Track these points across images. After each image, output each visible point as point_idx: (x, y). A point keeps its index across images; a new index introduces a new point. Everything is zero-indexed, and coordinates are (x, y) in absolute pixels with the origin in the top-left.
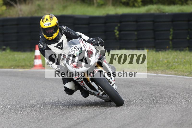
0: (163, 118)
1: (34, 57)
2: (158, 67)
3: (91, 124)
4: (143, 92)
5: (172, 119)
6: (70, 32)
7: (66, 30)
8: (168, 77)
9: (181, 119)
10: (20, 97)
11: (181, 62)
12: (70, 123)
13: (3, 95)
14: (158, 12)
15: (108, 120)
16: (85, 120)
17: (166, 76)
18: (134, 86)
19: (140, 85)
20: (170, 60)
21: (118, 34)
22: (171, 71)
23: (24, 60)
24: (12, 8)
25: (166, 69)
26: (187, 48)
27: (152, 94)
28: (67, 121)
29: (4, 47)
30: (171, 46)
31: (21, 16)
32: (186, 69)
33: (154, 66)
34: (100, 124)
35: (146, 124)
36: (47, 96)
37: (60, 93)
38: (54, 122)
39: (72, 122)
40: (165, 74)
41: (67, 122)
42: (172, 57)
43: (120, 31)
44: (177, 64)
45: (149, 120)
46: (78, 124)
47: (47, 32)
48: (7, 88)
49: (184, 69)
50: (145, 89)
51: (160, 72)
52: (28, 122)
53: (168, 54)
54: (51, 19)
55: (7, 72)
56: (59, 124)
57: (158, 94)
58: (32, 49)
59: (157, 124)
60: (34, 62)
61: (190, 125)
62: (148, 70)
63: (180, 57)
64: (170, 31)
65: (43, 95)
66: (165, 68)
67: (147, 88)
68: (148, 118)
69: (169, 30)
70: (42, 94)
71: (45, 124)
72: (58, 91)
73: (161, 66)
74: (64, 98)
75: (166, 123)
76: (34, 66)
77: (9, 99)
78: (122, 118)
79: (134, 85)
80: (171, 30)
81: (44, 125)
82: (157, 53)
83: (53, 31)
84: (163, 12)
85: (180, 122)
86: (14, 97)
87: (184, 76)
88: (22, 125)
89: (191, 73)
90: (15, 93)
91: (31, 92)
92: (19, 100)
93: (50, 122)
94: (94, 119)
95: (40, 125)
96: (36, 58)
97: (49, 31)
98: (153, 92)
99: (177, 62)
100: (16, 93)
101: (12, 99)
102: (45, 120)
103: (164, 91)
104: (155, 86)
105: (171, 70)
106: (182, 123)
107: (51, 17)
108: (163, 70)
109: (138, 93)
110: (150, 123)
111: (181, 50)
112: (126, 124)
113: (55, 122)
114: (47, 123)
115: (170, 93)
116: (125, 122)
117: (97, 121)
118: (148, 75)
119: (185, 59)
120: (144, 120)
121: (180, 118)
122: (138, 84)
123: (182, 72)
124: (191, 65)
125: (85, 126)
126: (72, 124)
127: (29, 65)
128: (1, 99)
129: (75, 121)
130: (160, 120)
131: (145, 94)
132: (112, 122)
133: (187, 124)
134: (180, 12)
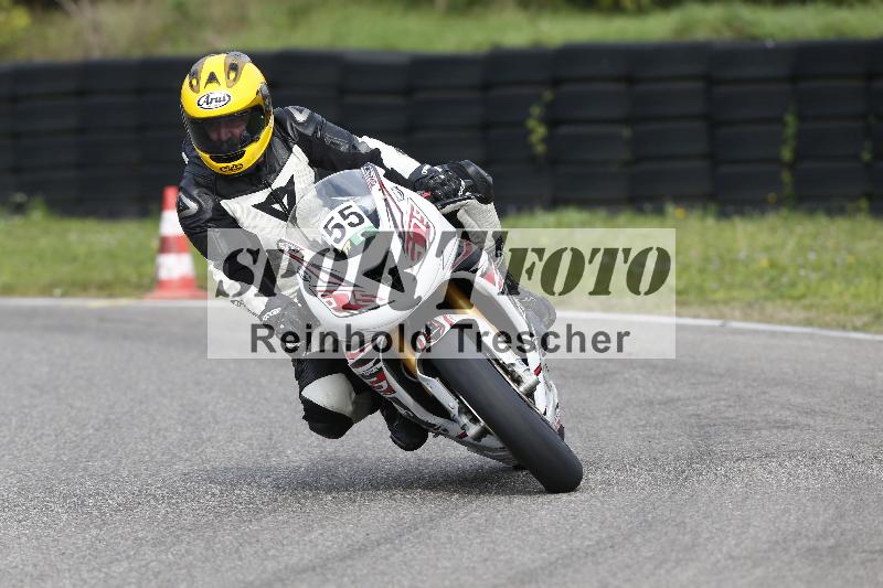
0: (749, 525)
1: (155, 244)
2: (730, 287)
3: (420, 553)
4: (659, 404)
5: (791, 529)
6: (328, 139)
7: (307, 127)
8: (773, 334)
9: (832, 529)
10: (93, 427)
11: (834, 265)
12: (324, 549)
13: (14, 420)
14: (727, 35)
15: (497, 530)
16: (393, 531)
17: (764, 332)
18: (617, 376)
19: (644, 372)
20: (783, 257)
21: (545, 140)
22: (790, 310)
23: (111, 255)
24: (57, 17)
25: (766, 298)
26: (864, 204)
27: (698, 415)
28: (306, 538)
29: (19, 197)
30: (788, 190)
31: (97, 55)
32: (856, 296)
33: (711, 284)
34: (462, 550)
35: (672, 550)
36: (217, 423)
37: (277, 407)
38: (250, 544)
39: (330, 543)
40: (760, 321)
41: (311, 541)
42: (791, 244)
43: (552, 122)
44: (814, 276)
45: (684, 534)
46: (360, 549)
47: (214, 136)
48: (35, 386)
49: (847, 298)
50: (669, 392)
51: (737, 313)
52: (129, 542)
53: (773, 230)
54: (232, 75)
55: (32, 314)
56: (271, 553)
57: (727, 415)
58: (149, 208)
59: (725, 550)
60: (157, 268)
61: (876, 555)
62: (680, 304)
63: (830, 243)
64: (785, 125)
65: (200, 419)
66: (763, 292)
67: (680, 384)
68: (683, 522)
69: (779, 120)
70: (193, 413)
71: (207, 549)
72: (266, 399)
73: (744, 285)
74: (297, 434)
75: (765, 547)
76: (156, 284)
77: (43, 434)
78: (561, 521)
79: (616, 373)
80: (790, 119)
81: (201, 553)
82: (725, 225)
83: (240, 131)
84: (754, 38)
85: (831, 542)
86: (67, 429)
87: (849, 330)
88: (103, 554)
89: (878, 317)
90: (69, 409)
91: (141, 403)
92: (86, 441)
93: (231, 543)
94: (431, 528)
95: (183, 556)
96: (165, 246)
97: (226, 133)
98: (706, 406)
99: (817, 268)
100: (71, 407)
101: (56, 436)
102: (209, 533)
103: (754, 400)
104: (712, 375)
105: (789, 303)
106: (838, 545)
107: (234, 68)
108: (750, 305)
109: (637, 409)
110: (693, 546)
111: (832, 212)
112: (578, 549)
113: (254, 540)
114: (219, 545)
115: (783, 407)
116: (576, 542)
117: (449, 538)
118: (680, 328)
119: (850, 251)
120: (666, 533)
121: (831, 525)
122: (634, 368)
123: (838, 312)
124: (878, 278)
125: (392, 559)
126: (329, 552)
127: (134, 278)
128: (4, 437)
129: (347, 536)
130: (738, 531)
131: (667, 415)
132: (517, 542)
133: (864, 551)
134: (831, 36)
